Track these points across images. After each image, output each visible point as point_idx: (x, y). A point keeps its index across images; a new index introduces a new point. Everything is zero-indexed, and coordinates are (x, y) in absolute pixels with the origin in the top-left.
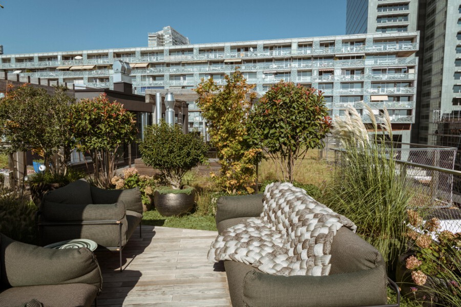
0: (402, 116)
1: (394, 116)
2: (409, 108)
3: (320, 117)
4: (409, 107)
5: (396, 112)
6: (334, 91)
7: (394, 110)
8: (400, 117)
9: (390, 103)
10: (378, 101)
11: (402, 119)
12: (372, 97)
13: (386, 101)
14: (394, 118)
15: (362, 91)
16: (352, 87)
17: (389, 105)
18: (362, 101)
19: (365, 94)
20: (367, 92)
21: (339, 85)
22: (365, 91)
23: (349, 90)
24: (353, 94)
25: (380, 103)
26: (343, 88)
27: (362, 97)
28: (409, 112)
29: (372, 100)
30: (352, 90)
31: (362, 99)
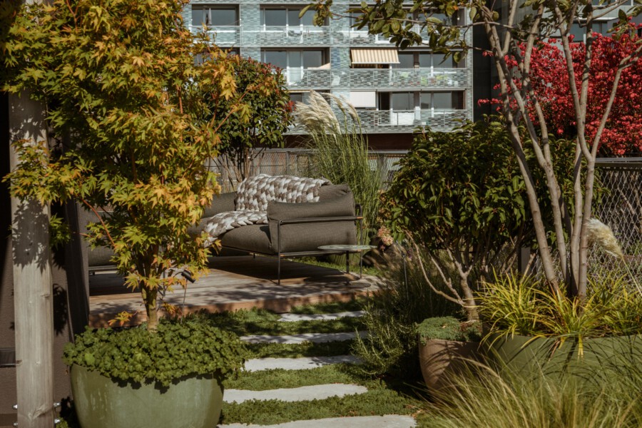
0: (440, 112)
1: (418, 109)
2: (456, 86)
3: (281, 102)
4: (456, 83)
5: (424, 99)
6: (243, 32)
7: (416, 94)
8: (433, 112)
9: (405, 73)
10: (372, 66)
11: (438, 120)
12: (354, 52)
13: (394, 66)
14: (419, 118)
15: (326, 36)
16: (295, 22)
17: (402, 78)
18: (327, 67)
19: (333, 42)
20: (340, 37)
21: (258, 14)
22: (334, 34)
23: (288, 28)
24: (301, 42)
25: (376, 71)
26: (269, 22)
27: (325, 53)
28: (457, 99)
29: (355, 62)
30: (297, 30)
31: (326, 60)
